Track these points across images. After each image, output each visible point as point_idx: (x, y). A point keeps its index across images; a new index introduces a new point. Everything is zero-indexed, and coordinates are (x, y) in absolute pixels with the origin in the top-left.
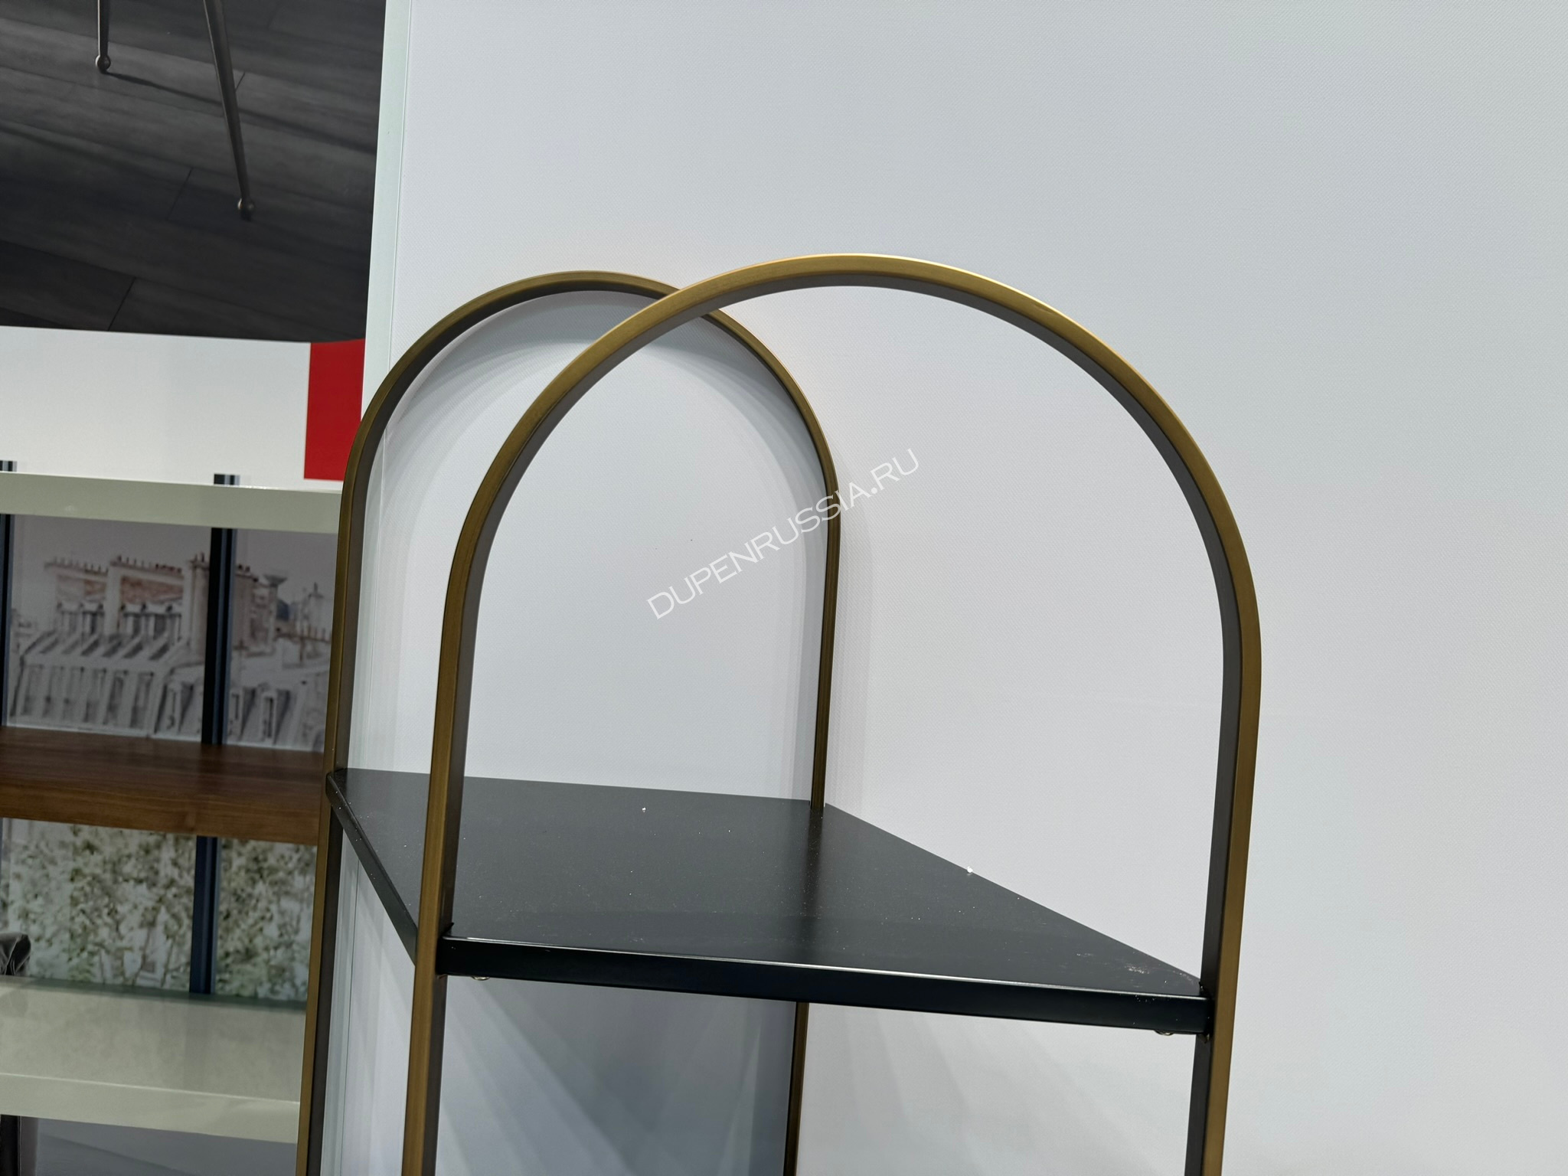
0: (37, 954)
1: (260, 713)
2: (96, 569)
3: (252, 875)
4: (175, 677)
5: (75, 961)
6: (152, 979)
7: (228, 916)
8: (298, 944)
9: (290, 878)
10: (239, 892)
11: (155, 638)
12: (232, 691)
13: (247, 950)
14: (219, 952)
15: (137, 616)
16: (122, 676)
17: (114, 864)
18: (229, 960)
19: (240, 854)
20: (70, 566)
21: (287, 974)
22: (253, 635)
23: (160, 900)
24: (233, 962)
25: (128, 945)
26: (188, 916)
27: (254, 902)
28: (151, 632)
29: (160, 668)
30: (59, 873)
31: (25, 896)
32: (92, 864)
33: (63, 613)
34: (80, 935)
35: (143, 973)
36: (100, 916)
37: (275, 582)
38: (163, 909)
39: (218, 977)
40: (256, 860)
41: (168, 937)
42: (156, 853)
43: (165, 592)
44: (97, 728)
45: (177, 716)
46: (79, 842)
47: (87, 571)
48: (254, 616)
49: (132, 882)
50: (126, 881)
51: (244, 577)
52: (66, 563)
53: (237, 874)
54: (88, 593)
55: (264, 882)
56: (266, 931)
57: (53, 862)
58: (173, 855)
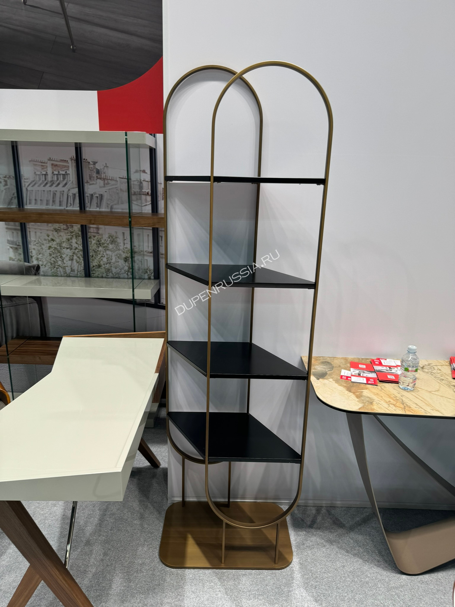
0: (42, 269)
1: (95, 201)
2: (44, 162)
3: (98, 245)
4: (70, 192)
5: (53, 270)
6: (74, 274)
7: (93, 256)
8: (112, 263)
9: (108, 245)
10: (95, 250)
11: (63, 181)
12: (86, 195)
13: (99, 265)
14: (91, 266)
15: (57, 175)
16: (55, 192)
17: (60, 244)
18: (94, 268)
19: (94, 240)
20: (36, 161)
21: (110, 271)
22: (90, 179)
23: (74, 253)
24: (95, 268)
25: (67, 266)
26: (82, 257)
27: (99, 252)
28: (62, 179)
29: (65, 189)
30: (45, 247)
31: (37, 254)
32: (54, 244)
33: (36, 175)
34: (53, 264)
35: (71, 273)
36: (58, 258)
37: (95, 163)
38: (75, 256)
39: (92, 273)
40: (98, 241)
41: (77, 263)
42: (71, 240)
43: (64, 168)
44: (50, 207)
45: (72, 203)
46: (50, 239)
47: (41, 162)
48: (90, 173)
49: (65, 249)
50: (64, 248)
51: (86, 162)
52: (35, 160)
53: (93, 245)
54: (43, 169)
55: (101, 247)
56: (103, 260)
57: (44, 245)
58: (76, 241)
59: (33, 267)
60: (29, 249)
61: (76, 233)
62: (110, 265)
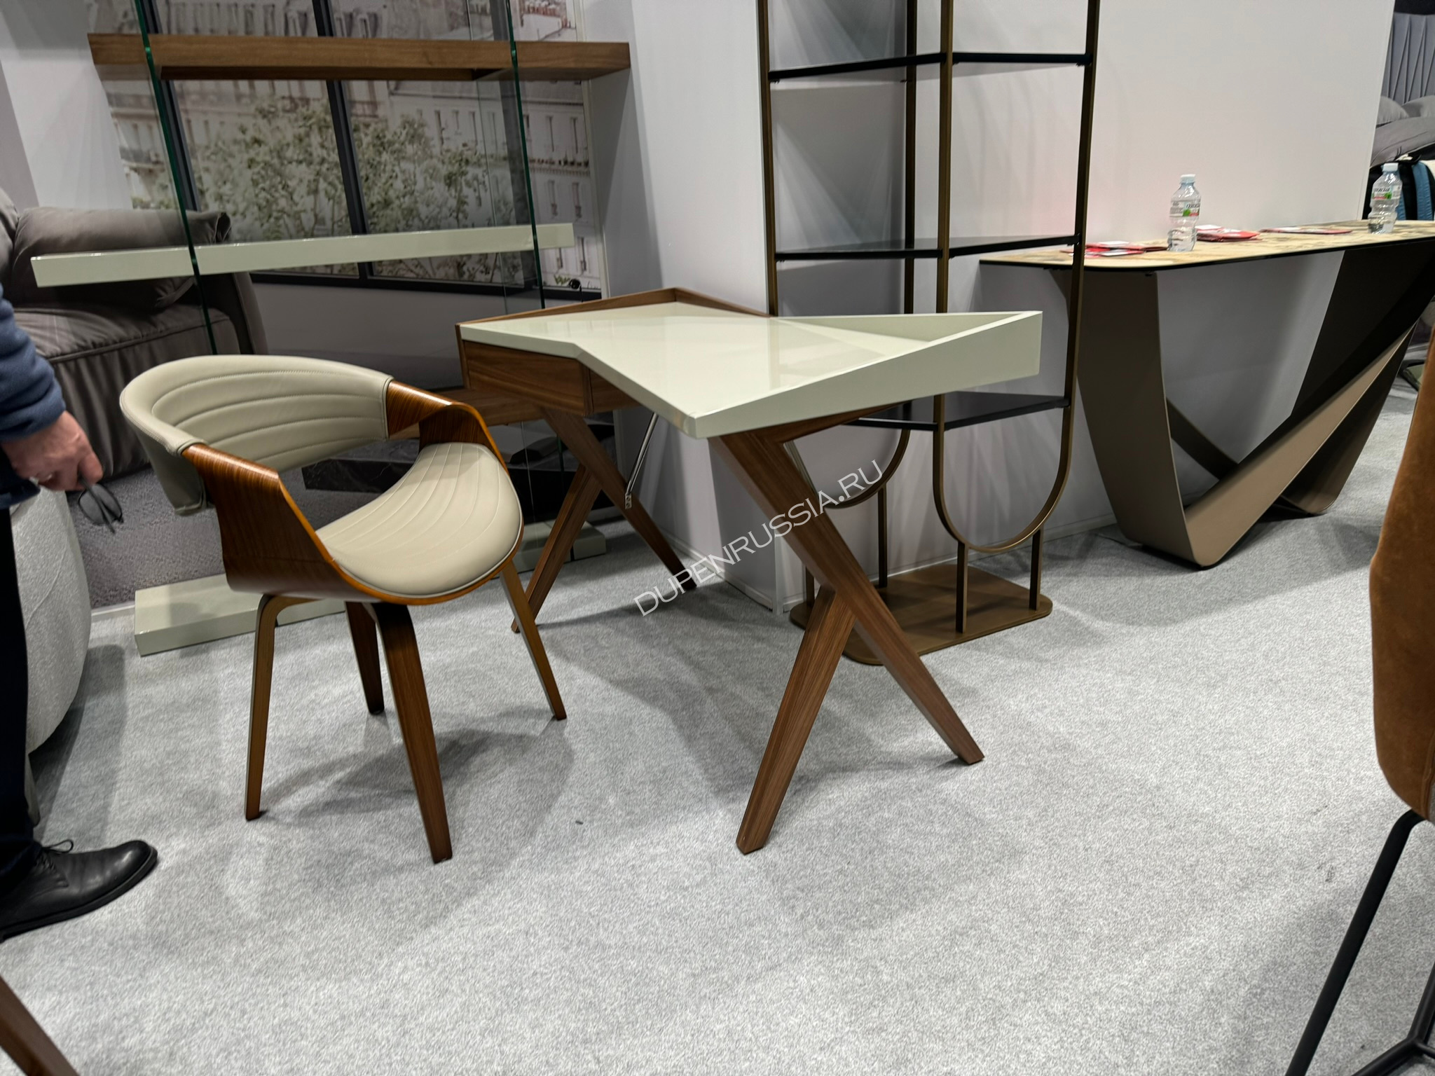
1: (359, 31)
3: (377, 148)
4: (291, 7)
5: (266, 224)
6: (323, 227)
7: (367, 179)
8: (418, 191)
9: (403, 147)
10: (371, 161)
12: (335, 16)
13: (385, 200)
16: (250, 8)
17: (278, 152)
23: (318, 174)
24: (377, 210)
25: (302, 209)
26: (340, 182)
27: (382, 167)
30: (239, 161)
31: (216, 183)
32: (262, 154)
34: (265, 206)
35: (317, 227)
36: (276, 191)
38: (321, 180)
39: (369, 219)
40: (378, 137)
41: (330, 199)
46: (248, 138)
49: (294, 164)
50: (290, 162)
53: (367, 148)
55: (387, 152)
56: (395, 186)
57: (232, 155)
58: (319, 140)
59: (210, 220)
61: (319, 121)
62: (413, 196)
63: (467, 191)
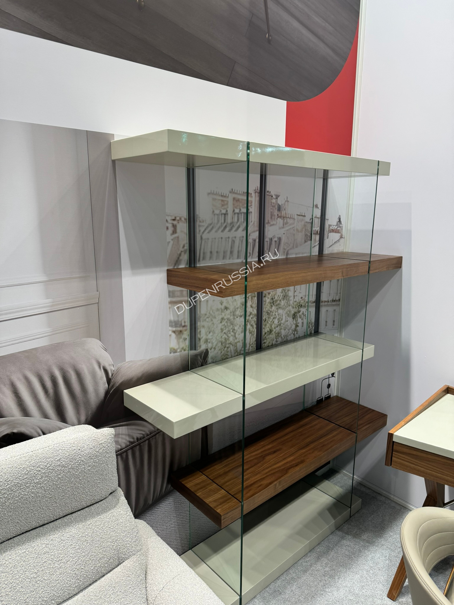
1: (274, 246)
2: (225, 195)
3: (271, 304)
4: (250, 237)
5: (223, 352)
7: (265, 320)
9: (280, 302)
10: (268, 311)
12: (266, 240)
13: (270, 330)
14: (263, 333)
15: (238, 214)
16: (234, 239)
17: (234, 312)
18: (266, 336)
19: (268, 298)
20: (216, 194)
21: (280, 334)
22: (271, 218)
25: (238, 341)
26: (255, 324)
27: (272, 313)
28: (242, 220)
31: (206, 333)
33: (215, 214)
34: (224, 342)
35: (242, 349)
36: (230, 333)
37: (277, 197)
38: (248, 324)
39: (263, 342)
40: (272, 299)
41: (250, 334)
44: (227, 261)
46: (223, 307)
47: (222, 196)
48: (272, 210)
51: (269, 195)
52: (214, 192)
53: (267, 305)
54: (222, 205)
55: (274, 306)
56: (275, 323)
59: (201, 354)
60: (198, 329)
62: (280, 327)
63: (300, 320)
